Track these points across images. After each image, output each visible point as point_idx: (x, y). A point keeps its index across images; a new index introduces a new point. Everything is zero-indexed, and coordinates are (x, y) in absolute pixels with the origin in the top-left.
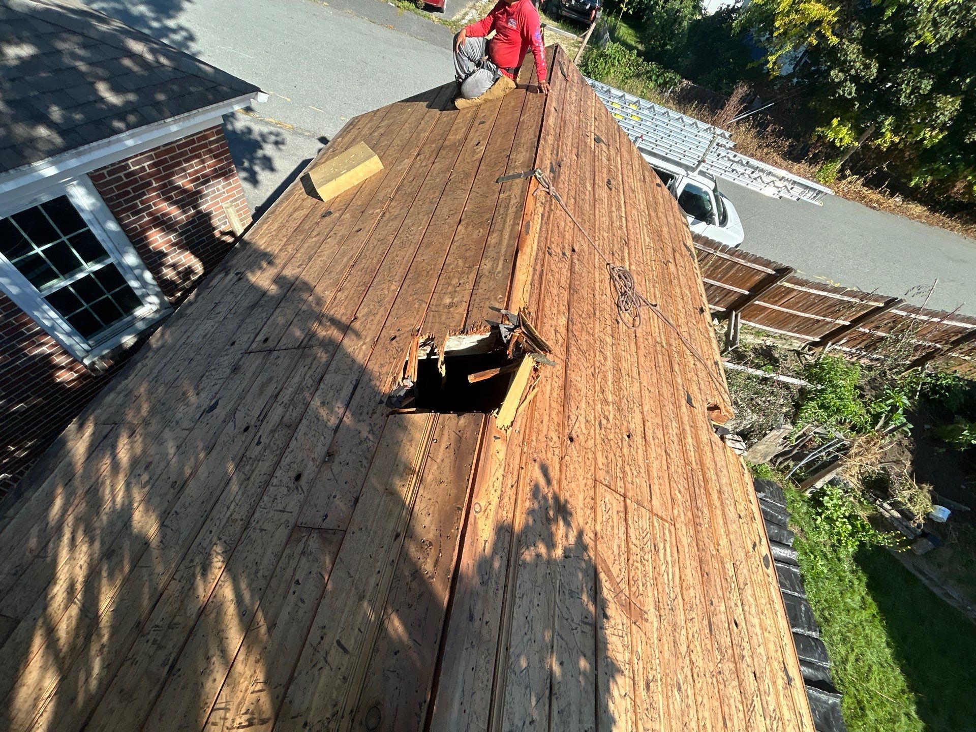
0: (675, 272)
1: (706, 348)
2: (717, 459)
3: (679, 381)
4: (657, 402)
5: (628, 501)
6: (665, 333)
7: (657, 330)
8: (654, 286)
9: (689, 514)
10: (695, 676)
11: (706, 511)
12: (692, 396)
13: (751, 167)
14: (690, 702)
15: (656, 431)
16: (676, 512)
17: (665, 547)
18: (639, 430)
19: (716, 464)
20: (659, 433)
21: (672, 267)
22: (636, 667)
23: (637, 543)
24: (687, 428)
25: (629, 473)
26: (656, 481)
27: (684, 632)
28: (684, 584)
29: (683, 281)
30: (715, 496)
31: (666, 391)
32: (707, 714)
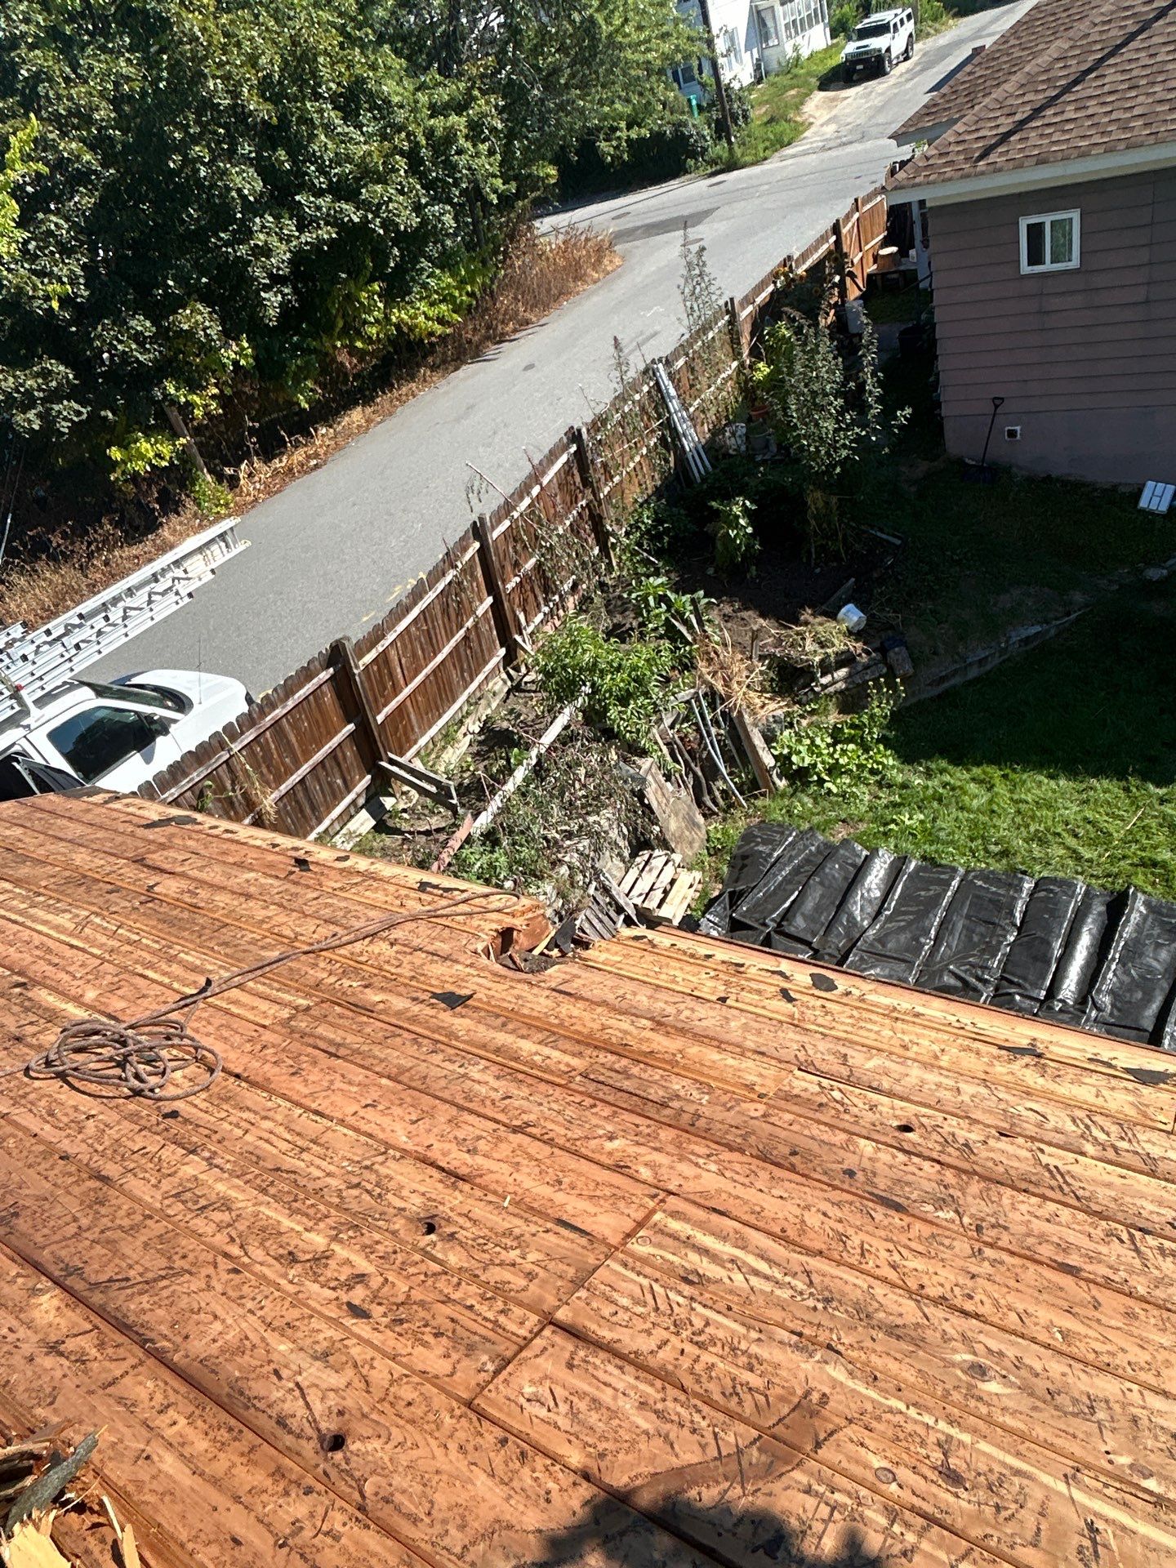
0: (184, 884)
1: (380, 896)
2: (597, 993)
3: (399, 1003)
4: (407, 1096)
5: (562, 1315)
6: (284, 988)
7: (264, 1006)
8: (171, 959)
9: (666, 1134)
10: (969, 1306)
11: (677, 1085)
12: (449, 988)
13: (93, 614)
14: (1011, 1353)
15: (461, 1134)
16: (645, 1173)
17: (704, 1251)
18: (432, 1184)
19: (604, 1003)
20: (473, 1127)
21: (169, 887)
22: (907, 1496)
23: (660, 1334)
24: (502, 1038)
25: (506, 1275)
26: (560, 1197)
27: (880, 1290)
28: (792, 1233)
29: (214, 875)
30: (662, 1043)
31: (399, 1055)
32: (1044, 1315)
